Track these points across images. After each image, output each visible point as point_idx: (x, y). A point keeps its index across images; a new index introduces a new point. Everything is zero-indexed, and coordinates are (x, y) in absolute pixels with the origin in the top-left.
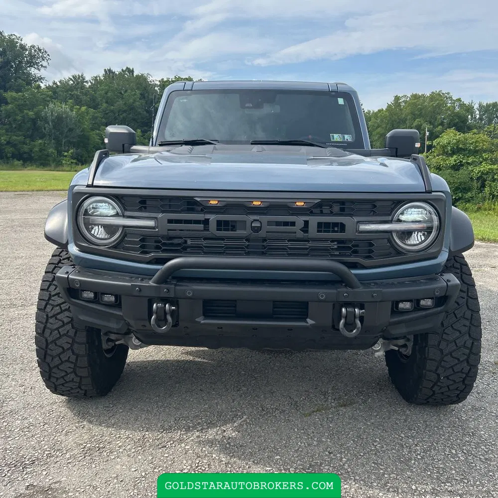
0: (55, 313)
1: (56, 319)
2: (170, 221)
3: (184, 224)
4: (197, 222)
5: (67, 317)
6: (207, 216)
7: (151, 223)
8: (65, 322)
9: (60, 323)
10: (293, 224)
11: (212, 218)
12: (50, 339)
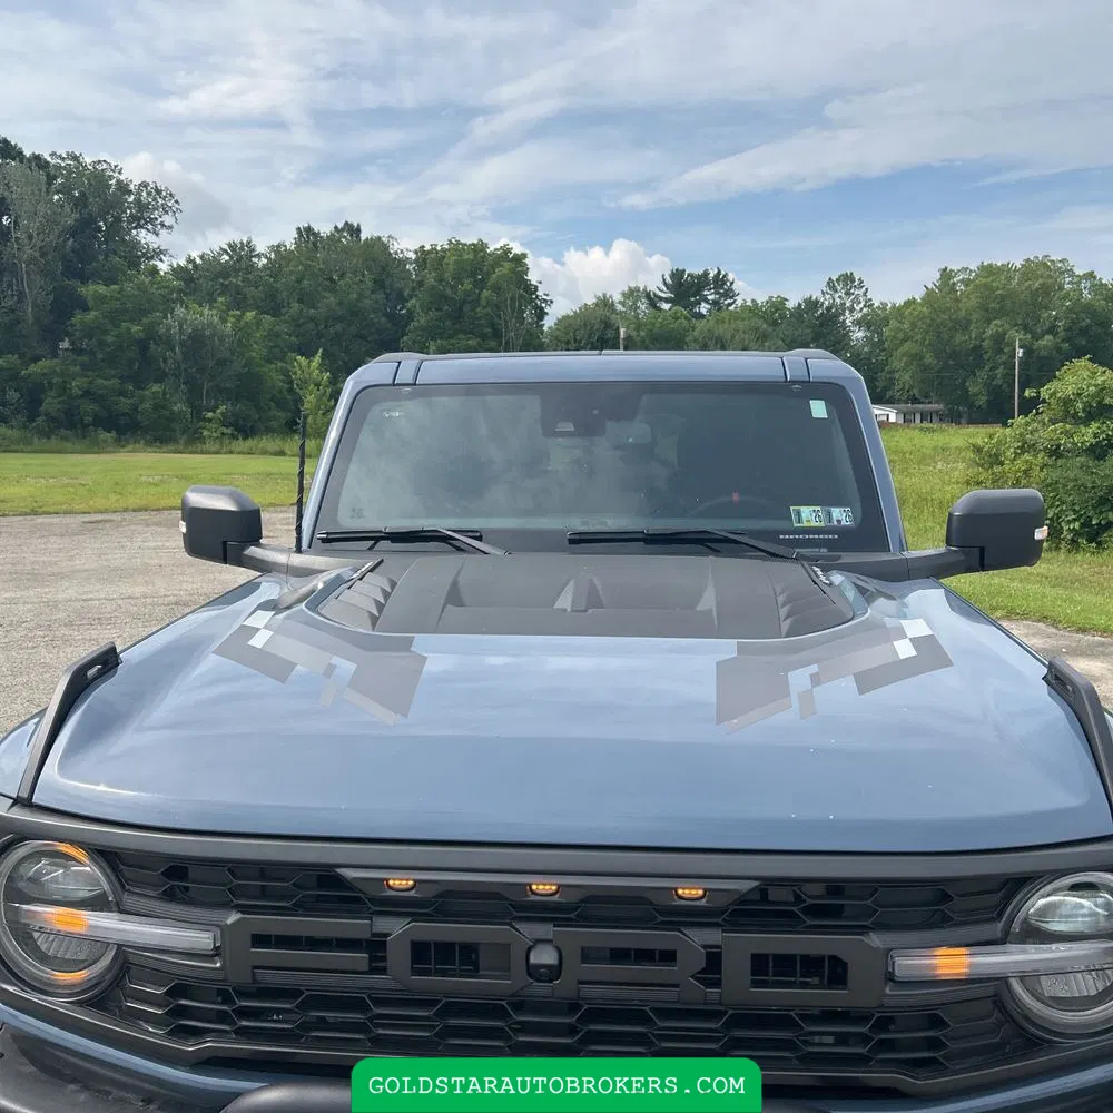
2: (260, 940)
6: (382, 924)
10: (668, 957)
11: (399, 930)
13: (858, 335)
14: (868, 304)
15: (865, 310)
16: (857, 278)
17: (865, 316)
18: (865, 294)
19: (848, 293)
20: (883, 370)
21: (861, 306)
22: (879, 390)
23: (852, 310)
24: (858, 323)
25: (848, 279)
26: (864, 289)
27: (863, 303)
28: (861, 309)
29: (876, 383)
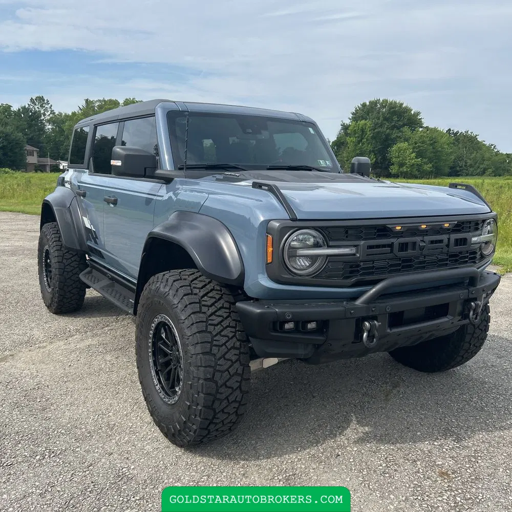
0: (223, 353)
1: (225, 359)
2: (370, 247)
3: (382, 248)
4: (384, 246)
5: (235, 354)
7: (353, 251)
8: (234, 361)
9: (229, 363)
10: (441, 241)
11: (396, 241)
12: (220, 382)
13: (49, 127)
14: (52, 112)
15: (51, 115)
16: (46, 99)
17: (51, 118)
18: (50, 108)
19: (42, 106)
20: (63, 145)
21: (49, 113)
22: (61, 154)
23: (44, 115)
24: (49, 121)
25: (41, 99)
26: (50, 105)
27: (50, 112)
28: (49, 115)
29: (59, 151)
